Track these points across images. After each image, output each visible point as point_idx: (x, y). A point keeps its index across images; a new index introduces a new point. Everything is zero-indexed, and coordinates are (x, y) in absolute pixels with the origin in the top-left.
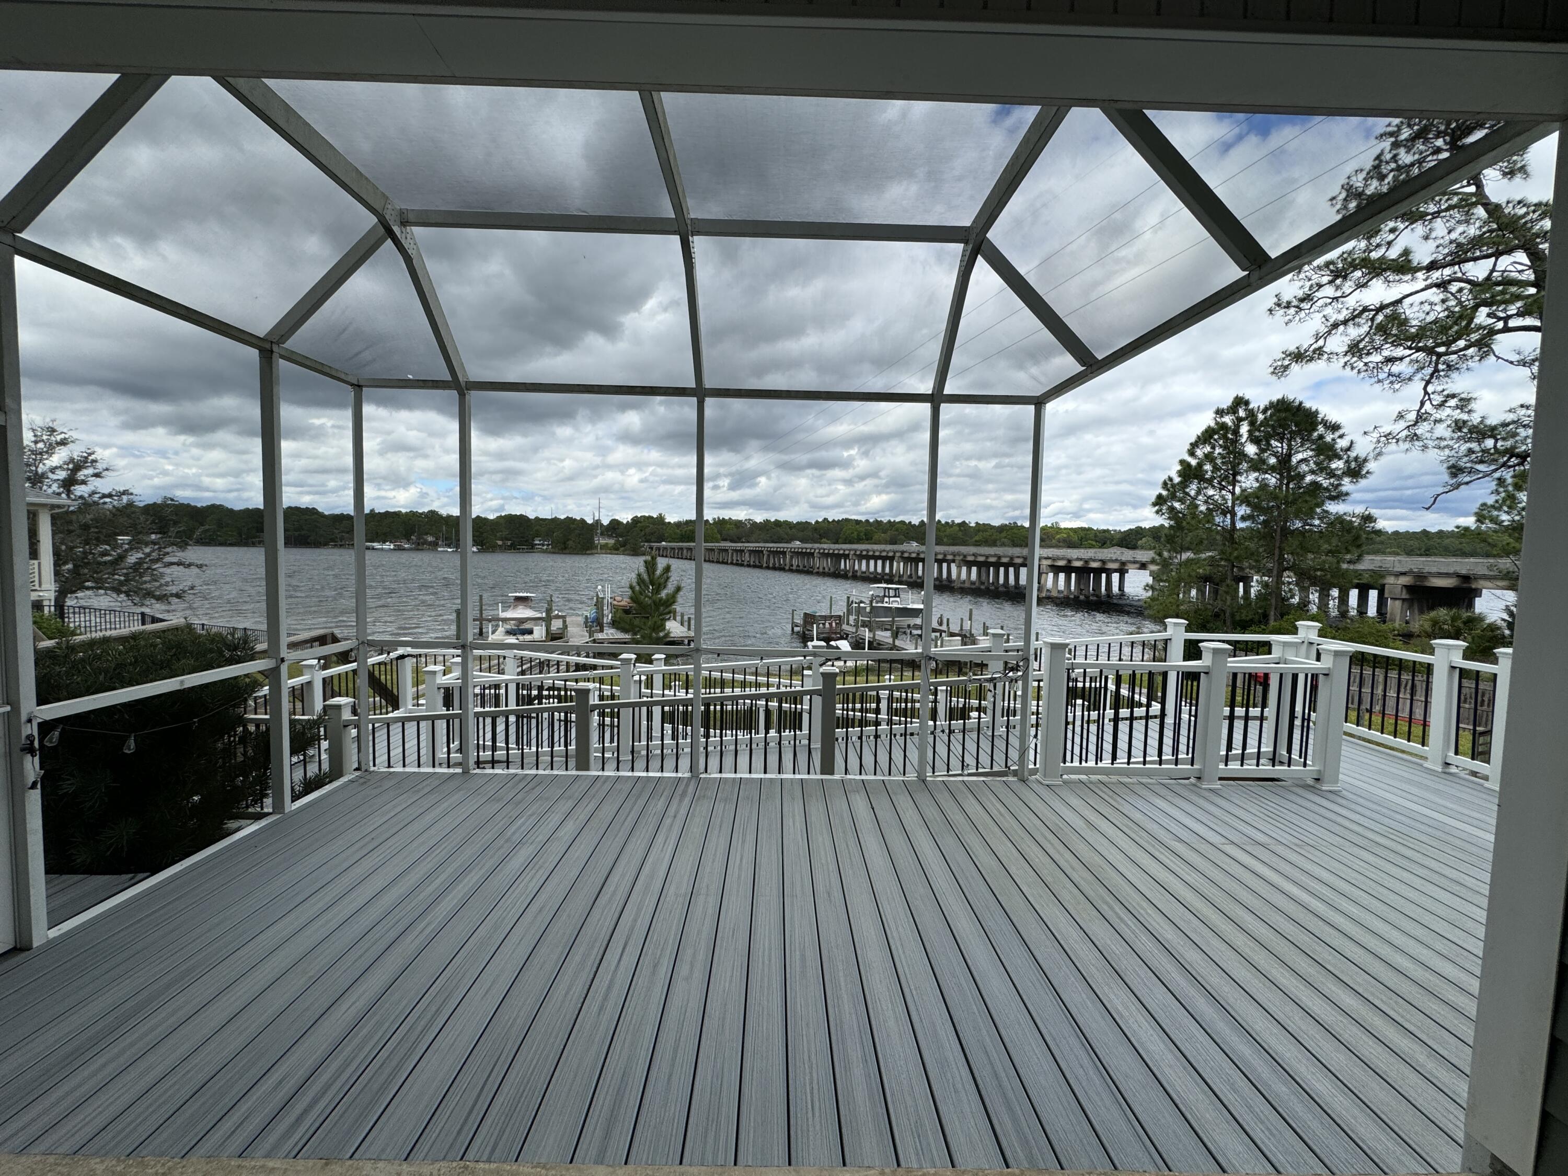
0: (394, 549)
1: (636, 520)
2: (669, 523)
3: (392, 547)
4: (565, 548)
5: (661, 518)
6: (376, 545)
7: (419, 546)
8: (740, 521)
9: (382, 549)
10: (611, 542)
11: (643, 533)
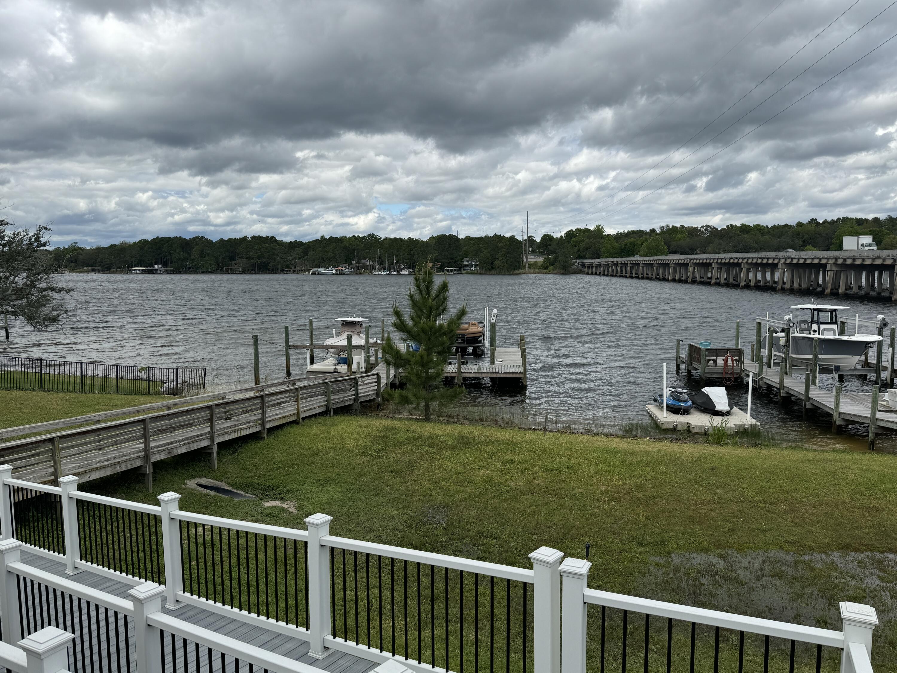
0: (336, 274)
1: (570, 234)
2: (609, 235)
3: (334, 272)
4: (493, 269)
5: (599, 230)
6: (321, 270)
7: (358, 270)
8: (695, 229)
9: (326, 274)
10: (540, 259)
11: (576, 249)
